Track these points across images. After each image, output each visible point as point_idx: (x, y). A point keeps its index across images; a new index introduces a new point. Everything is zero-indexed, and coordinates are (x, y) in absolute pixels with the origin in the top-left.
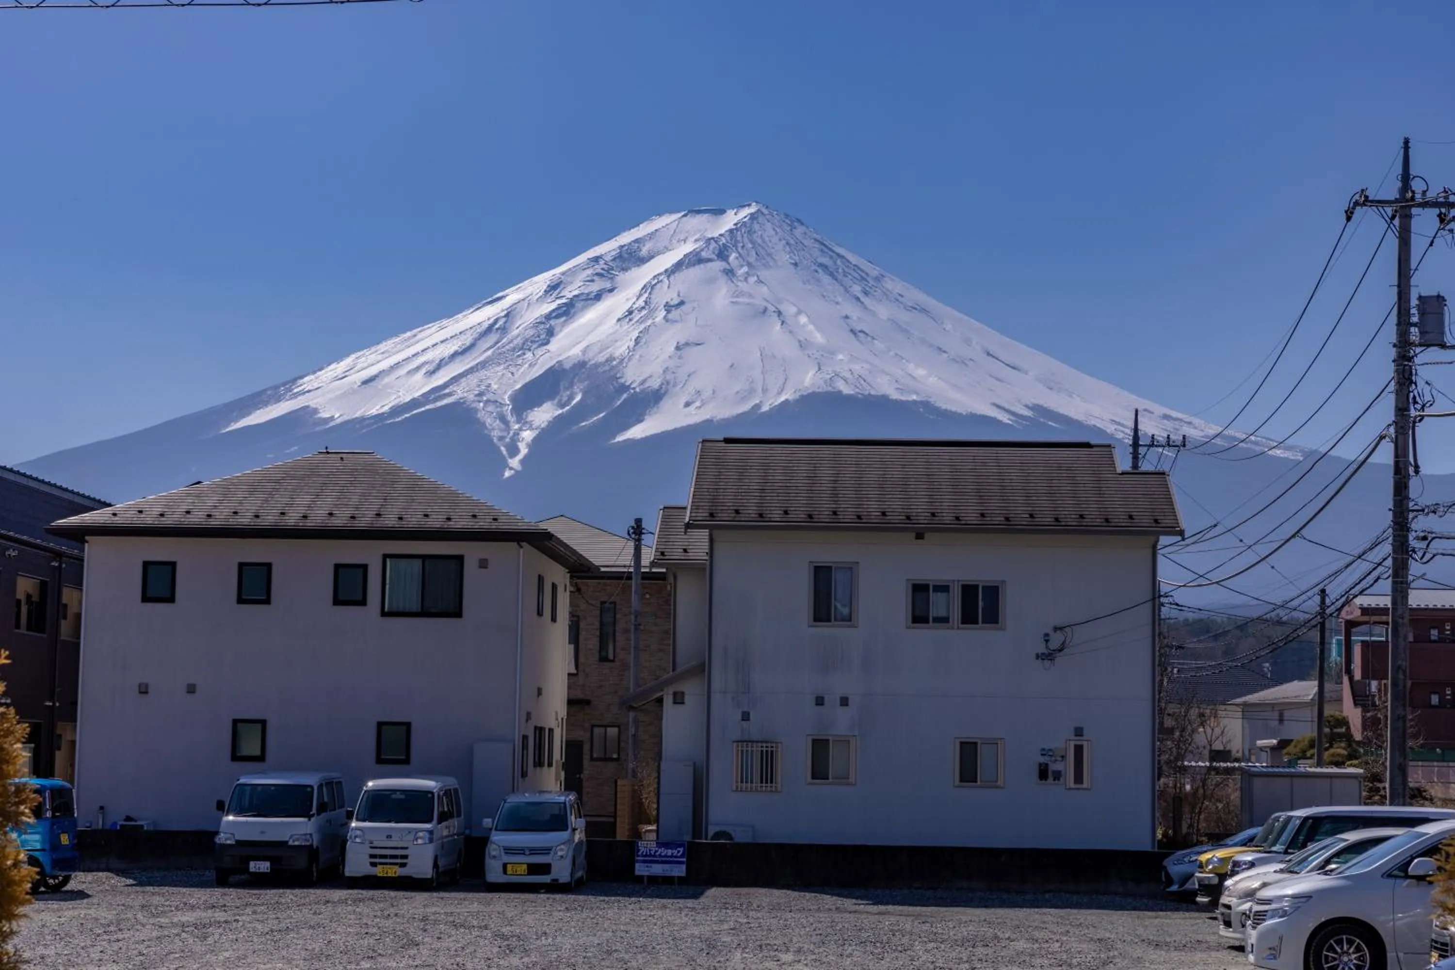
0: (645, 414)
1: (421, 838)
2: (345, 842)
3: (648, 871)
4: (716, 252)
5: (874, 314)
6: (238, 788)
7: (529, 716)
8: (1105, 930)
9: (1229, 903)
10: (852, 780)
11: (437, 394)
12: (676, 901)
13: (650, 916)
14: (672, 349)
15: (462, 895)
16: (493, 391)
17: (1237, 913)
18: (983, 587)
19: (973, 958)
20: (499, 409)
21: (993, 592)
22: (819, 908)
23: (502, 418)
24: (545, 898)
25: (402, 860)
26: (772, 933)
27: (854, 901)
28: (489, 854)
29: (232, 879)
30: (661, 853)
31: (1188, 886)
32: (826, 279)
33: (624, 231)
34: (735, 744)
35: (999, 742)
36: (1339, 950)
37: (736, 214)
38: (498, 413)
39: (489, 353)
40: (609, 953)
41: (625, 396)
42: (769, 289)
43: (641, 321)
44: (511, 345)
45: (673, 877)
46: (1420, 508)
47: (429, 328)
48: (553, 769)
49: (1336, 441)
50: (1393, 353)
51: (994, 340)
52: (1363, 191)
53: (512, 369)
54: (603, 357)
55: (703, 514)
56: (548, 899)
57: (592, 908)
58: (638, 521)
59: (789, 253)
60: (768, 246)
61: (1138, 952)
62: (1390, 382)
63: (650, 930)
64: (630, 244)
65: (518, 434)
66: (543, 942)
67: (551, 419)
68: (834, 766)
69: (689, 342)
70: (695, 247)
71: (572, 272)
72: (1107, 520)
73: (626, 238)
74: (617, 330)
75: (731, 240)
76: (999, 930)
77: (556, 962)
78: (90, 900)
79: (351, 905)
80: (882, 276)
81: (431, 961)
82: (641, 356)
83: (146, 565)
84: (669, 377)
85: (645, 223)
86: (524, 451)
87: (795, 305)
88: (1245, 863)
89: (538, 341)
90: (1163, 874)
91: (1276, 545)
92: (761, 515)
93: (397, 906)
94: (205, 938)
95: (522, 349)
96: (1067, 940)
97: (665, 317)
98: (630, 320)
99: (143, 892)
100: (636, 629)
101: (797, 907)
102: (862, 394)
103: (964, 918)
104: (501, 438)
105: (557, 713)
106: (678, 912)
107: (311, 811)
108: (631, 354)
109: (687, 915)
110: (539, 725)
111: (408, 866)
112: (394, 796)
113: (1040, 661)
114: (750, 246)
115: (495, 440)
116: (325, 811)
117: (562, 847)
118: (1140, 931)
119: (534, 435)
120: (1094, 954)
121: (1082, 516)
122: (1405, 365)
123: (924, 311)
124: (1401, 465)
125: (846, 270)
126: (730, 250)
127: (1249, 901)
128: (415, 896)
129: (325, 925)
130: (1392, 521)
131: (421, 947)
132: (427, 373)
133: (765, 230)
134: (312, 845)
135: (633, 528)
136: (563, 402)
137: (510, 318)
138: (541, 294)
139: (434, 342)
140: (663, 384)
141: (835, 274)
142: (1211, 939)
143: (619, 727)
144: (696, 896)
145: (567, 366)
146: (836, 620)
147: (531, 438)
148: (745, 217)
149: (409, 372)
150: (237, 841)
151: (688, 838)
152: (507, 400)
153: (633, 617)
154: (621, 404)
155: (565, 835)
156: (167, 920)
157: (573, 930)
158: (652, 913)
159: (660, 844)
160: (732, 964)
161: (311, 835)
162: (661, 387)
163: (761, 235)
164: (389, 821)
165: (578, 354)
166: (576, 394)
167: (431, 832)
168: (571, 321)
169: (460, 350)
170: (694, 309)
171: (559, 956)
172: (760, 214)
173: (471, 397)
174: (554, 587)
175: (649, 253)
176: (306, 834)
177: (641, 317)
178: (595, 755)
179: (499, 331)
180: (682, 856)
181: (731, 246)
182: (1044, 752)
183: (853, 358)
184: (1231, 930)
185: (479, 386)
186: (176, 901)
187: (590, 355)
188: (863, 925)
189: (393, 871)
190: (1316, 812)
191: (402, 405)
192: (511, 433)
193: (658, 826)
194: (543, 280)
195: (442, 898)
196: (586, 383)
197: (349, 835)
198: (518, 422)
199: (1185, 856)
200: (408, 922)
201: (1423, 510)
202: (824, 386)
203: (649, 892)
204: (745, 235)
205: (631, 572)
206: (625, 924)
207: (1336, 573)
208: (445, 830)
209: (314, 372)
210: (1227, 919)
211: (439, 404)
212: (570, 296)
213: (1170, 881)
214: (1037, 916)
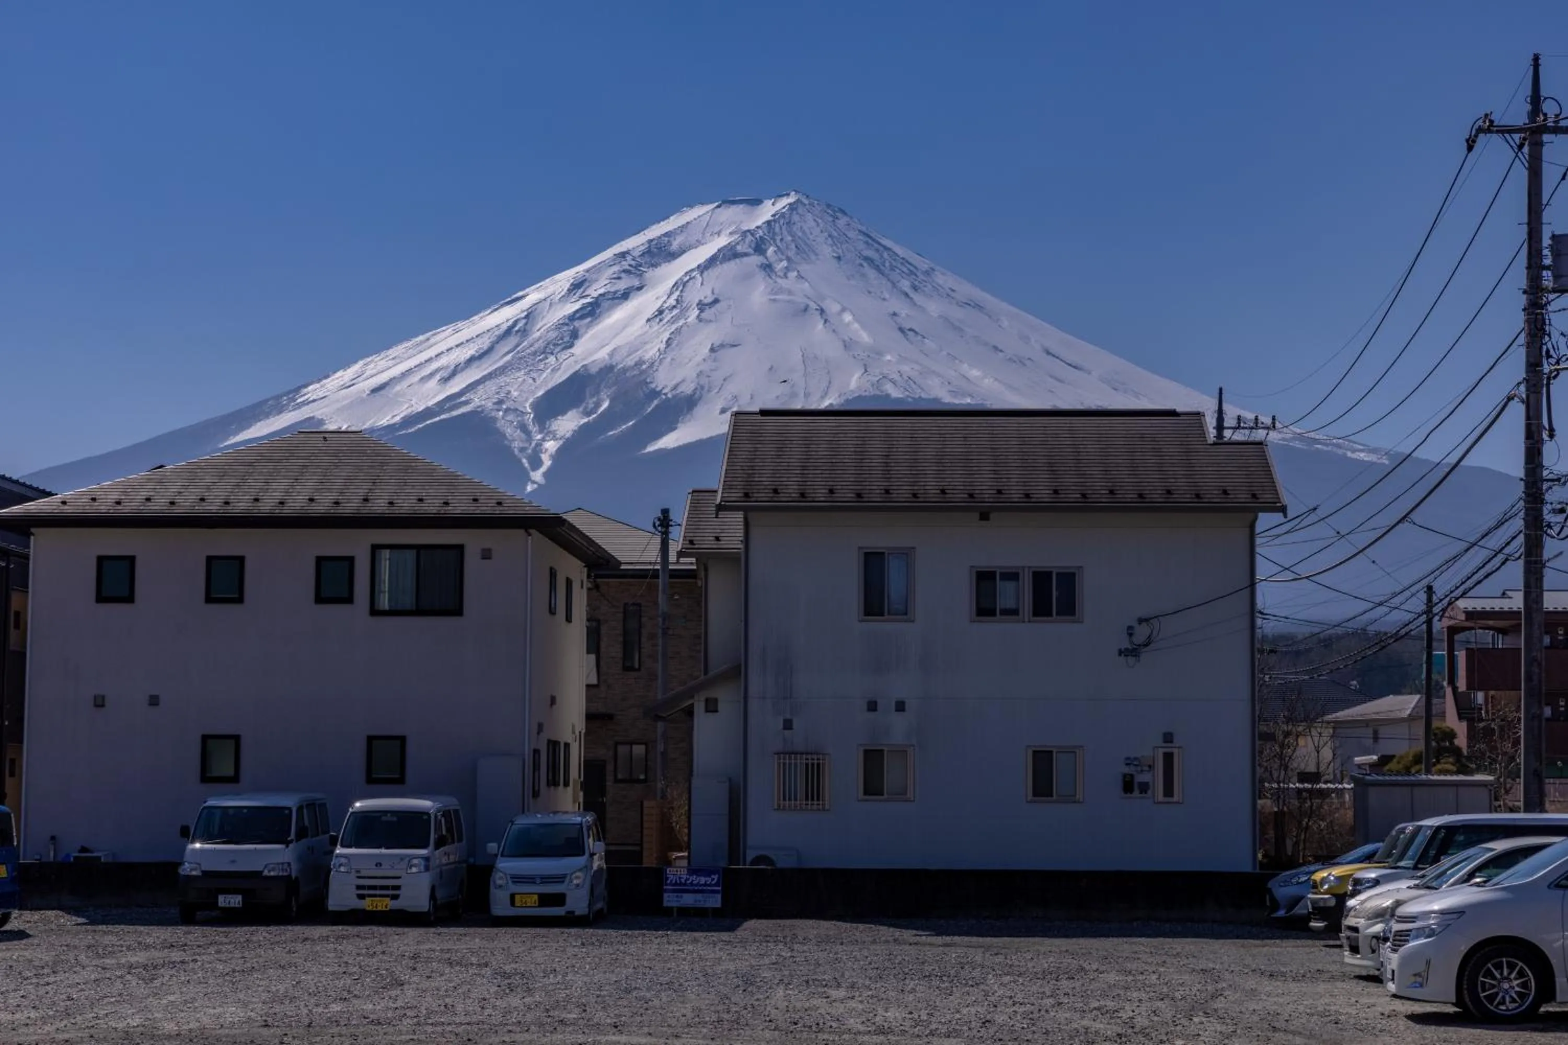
0: (677, 422)
1: (415, 866)
2: (330, 870)
3: (677, 901)
4: (753, 246)
5: (922, 309)
6: (205, 811)
7: (540, 727)
8: (1207, 959)
9: (1355, 925)
10: (910, 795)
11: (453, 403)
12: (709, 934)
13: (679, 950)
14: (706, 351)
15: (461, 930)
16: (513, 398)
17: (1366, 936)
18: (1058, 574)
19: (1058, 992)
20: (519, 418)
21: (1069, 580)
22: (875, 940)
23: (523, 428)
24: (559, 933)
25: (394, 892)
26: (821, 968)
27: (914, 932)
28: (495, 882)
29: (200, 915)
30: (693, 881)
31: (1299, 910)
32: (871, 273)
33: (654, 224)
34: (776, 756)
35: (1077, 751)
36: (1498, 976)
37: (773, 204)
38: (518, 422)
39: (509, 357)
40: (628, 991)
41: (656, 402)
42: (810, 285)
43: (674, 320)
44: (532, 349)
45: (706, 909)
46: (1556, 477)
47: (444, 331)
48: (570, 789)
49: (1454, 407)
50: (1523, 300)
51: (1055, 338)
52: (1486, 115)
53: (534, 375)
54: (631, 360)
55: (737, 494)
56: (562, 933)
57: (612, 943)
58: (665, 512)
59: (832, 246)
60: (809, 239)
61: (1251, 983)
62: (1519, 334)
63: (678, 966)
64: (660, 238)
65: (541, 445)
66: (551, 980)
67: (576, 428)
68: (890, 779)
69: (725, 343)
70: (729, 241)
71: (597, 269)
72: (1198, 496)
73: (656, 231)
74: (646, 332)
75: (769, 232)
76: (1085, 961)
77: (564, 1001)
78: (30, 940)
79: (333, 943)
80: (933, 270)
81: (415, 1003)
82: (673, 359)
83: (101, 560)
84: (704, 381)
85: (675, 216)
86: (547, 463)
87: (839, 303)
88: (1368, 881)
89: (560, 345)
90: (1268, 897)
91: (1380, 533)
92: (803, 495)
93: (387, 943)
94: (152, 980)
95: (543, 353)
96: (1165, 971)
97: (698, 317)
98: (661, 320)
99: (95, 931)
100: (665, 633)
101: (849, 939)
102: (912, 398)
103: (1042, 949)
104: (522, 450)
105: (573, 727)
106: (711, 945)
107: (289, 836)
108: (661, 357)
109: (721, 949)
110: (554, 739)
111: (401, 896)
112: (384, 818)
113: (1122, 658)
114: (789, 238)
115: (516, 451)
116: (306, 836)
117: (578, 874)
118: (1249, 960)
119: (558, 446)
120: (1199, 986)
121: (1169, 492)
122: (1537, 314)
123: (979, 307)
124: (1534, 428)
125: (894, 264)
126: (768, 244)
127: (1381, 922)
128: (408, 932)
129: (298, 964)
130: (1524, 492)
131: (406, 987)
132: (440, 380)
133: (805, 222)
134: (290, 876)
135: (659, 519)
136: (588, 410)
137: (531, 319)
138: (563, 293)
139: (449, 346)
140: (696, 389)
141: (882, 268)
142: (1333, 968)
143: (646, 744)
144: (731, 929)
145: (594, 370)
146: (889, 614)
147: (555, 449)
148: (784, 208)
149: (422, 379)
150: (203, 872)
151: (723, 864)
152: (528, 408)
153: (660, 619)
154: (652, 410)
155: (581, 860)
156: (113, 961)
157: (588, 967)
158: (681, 948)
159: (692, 871)
160: (773, 1002)
161: (289, 864)
162: (694, 393)
163: (801, 228)
164: (379, 847)
165: (604, 358)
166: (603, 400)
167: (427, 859)
168: (598, 320)
169: (477, 355)
170: (729, 307)
171: (567, 995)
172: (799, 204)
173: (490, 405)
174: (569, 583)
175: (680, 248)
176: (283, 864)
177: (672, 317)
178: (620, 776)
179: (519, 334)
180: (717, 884)
181: (769, 239)
182: (1129, 762)
183: (903, 359)
184: (1359, 956)
185: (498, 393)
186: (130, 940)
187: (617, 358)
188: (926, 958)
189: (384, 904)
190: (1448, 821)
191: (414, 415)
192: (533, 444)
193: (689, 853)
194: (565, 278)
195: (439, 934)
196: (614, 388)
197: (332, 863)
198: (540, 432)
199: (1292, 876)
200: (396, 961)
201: (1559, 480)
202: (871, 390)
203: (679, 924)
204: (784, 227)
205: (658, 570)
206: (649, 960)
207: (1455, 557)
208: (444, 857)
209: (319, 381)
210: (1353, 944)
211: (455, 413)
212: (595, 294)
213: (1275, 906)
214: (1126, 946)
